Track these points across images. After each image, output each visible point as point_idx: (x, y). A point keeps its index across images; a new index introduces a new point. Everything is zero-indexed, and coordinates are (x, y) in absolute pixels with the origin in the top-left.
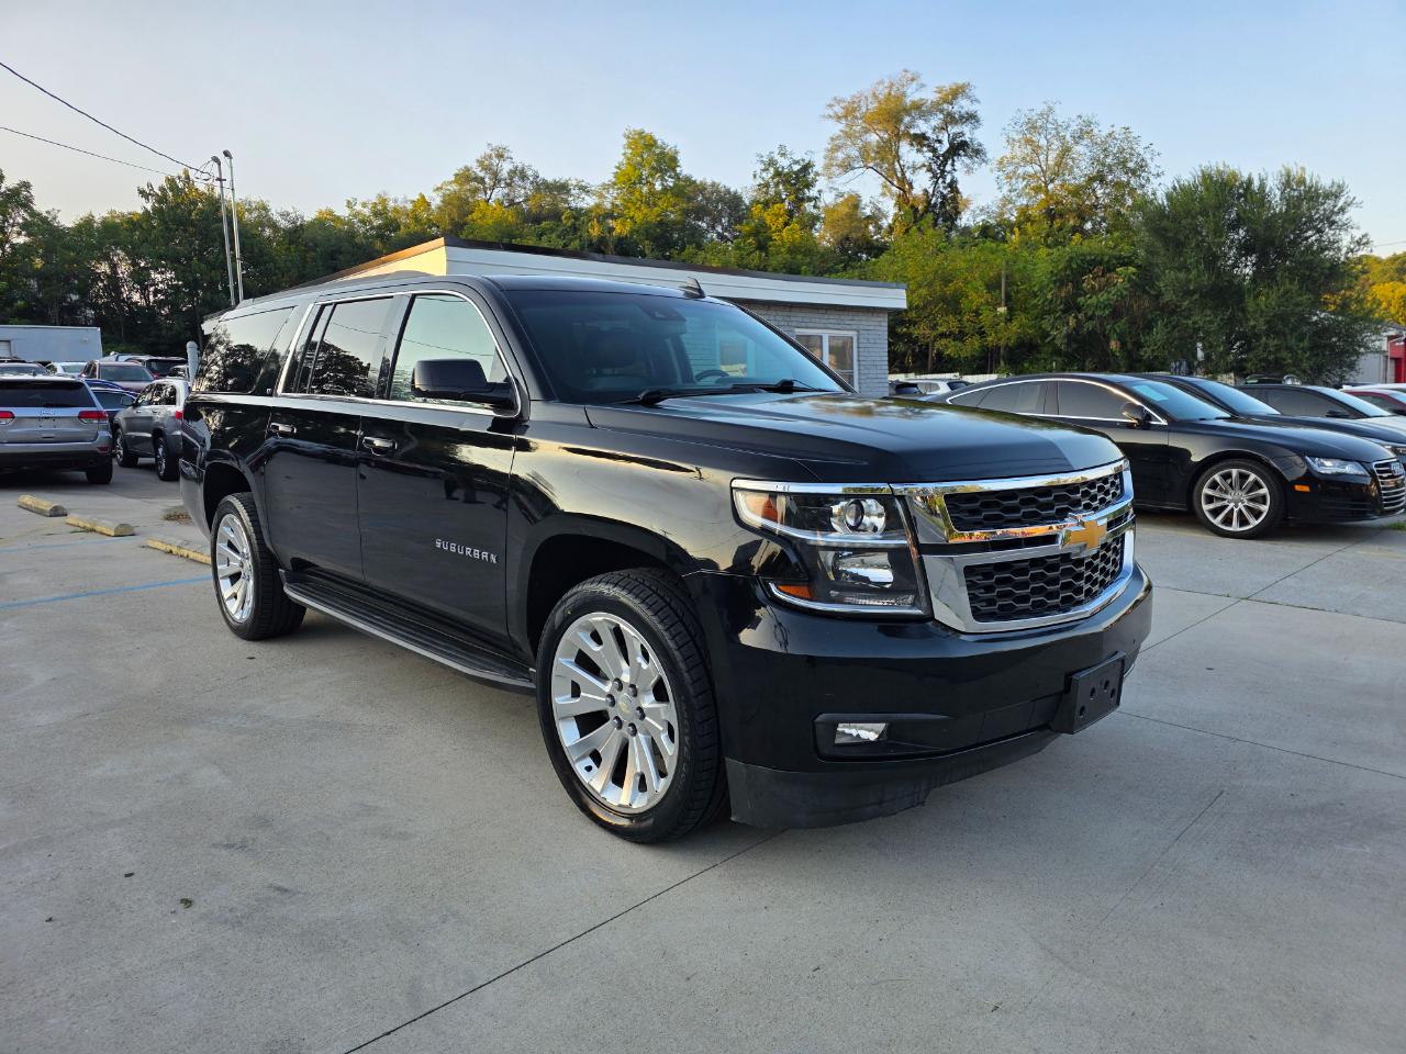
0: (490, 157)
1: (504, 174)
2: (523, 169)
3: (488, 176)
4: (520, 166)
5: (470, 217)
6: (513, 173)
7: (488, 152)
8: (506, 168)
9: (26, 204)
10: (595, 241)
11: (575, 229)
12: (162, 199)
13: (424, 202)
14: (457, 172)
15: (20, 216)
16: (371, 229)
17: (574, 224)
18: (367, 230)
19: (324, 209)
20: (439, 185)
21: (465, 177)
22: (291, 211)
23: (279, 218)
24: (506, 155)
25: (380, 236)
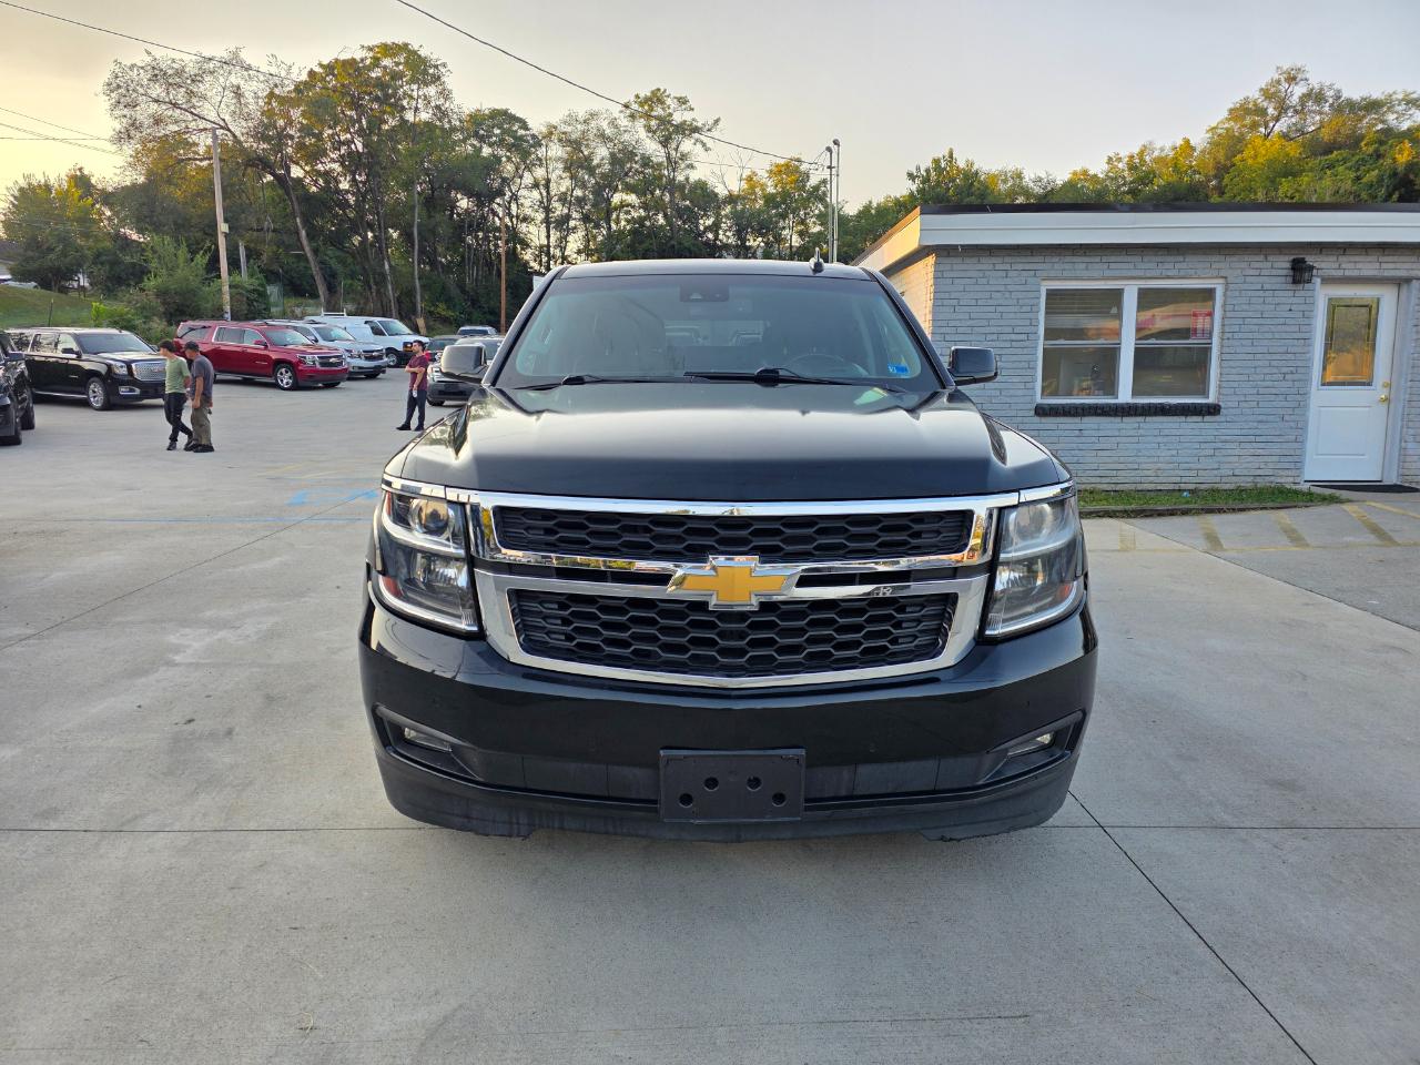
0: (1279, 82)
1: (1295, 100)
2: (1321, 89)
3: (1272, 105)
4: (1317, 87)
5: (1239, 157)
6: (1304, 98)
7: (1276, 77)
8: (1299, 90)
9: (822, 199)
10: (1400, 169)
11: (1378, 156)
12: (926, 180)
13: (1188, 147)
14: (1232, 106)
15: (818, 208)
16: (1124, 184)
17: (1376, 151)
18: (1119, 187)
19: (1078, 169)
20: (1214, 125)
21: (1242, 111)
22: (1043, 175)
23: (1031, 185)
24: (1300, 76)
25: (1132, 192)
